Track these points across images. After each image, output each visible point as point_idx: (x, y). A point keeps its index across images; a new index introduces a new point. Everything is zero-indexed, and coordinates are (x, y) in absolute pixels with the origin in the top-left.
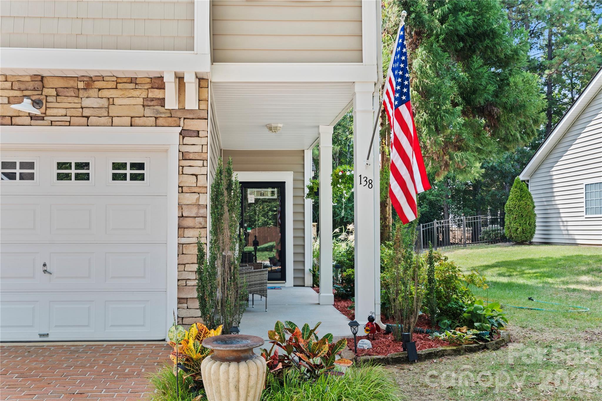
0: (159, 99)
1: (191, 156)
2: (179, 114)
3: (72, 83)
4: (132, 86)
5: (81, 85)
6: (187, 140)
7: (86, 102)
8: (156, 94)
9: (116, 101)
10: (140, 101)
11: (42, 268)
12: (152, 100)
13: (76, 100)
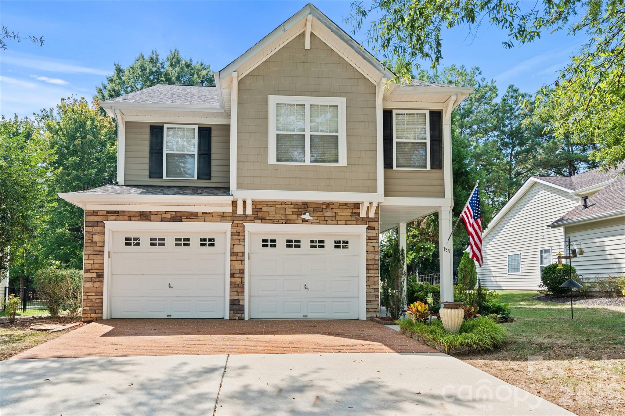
0: (358, 213)
1: (372, 238)
2: (366, 220)
3: (320, 206)
4: (346, 207)
5: (324, 206)
6: (370, 231)
7: (327, 214)
8: (356, 211)
9: (339, 214)
10: (350, 214)
11: (303, 287)
12: (355, 213)
13: (322, 213)
